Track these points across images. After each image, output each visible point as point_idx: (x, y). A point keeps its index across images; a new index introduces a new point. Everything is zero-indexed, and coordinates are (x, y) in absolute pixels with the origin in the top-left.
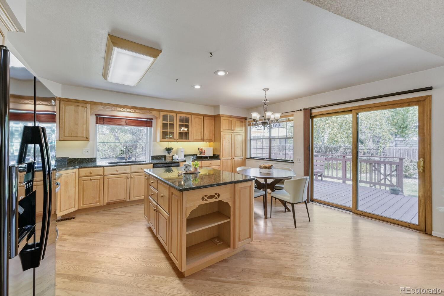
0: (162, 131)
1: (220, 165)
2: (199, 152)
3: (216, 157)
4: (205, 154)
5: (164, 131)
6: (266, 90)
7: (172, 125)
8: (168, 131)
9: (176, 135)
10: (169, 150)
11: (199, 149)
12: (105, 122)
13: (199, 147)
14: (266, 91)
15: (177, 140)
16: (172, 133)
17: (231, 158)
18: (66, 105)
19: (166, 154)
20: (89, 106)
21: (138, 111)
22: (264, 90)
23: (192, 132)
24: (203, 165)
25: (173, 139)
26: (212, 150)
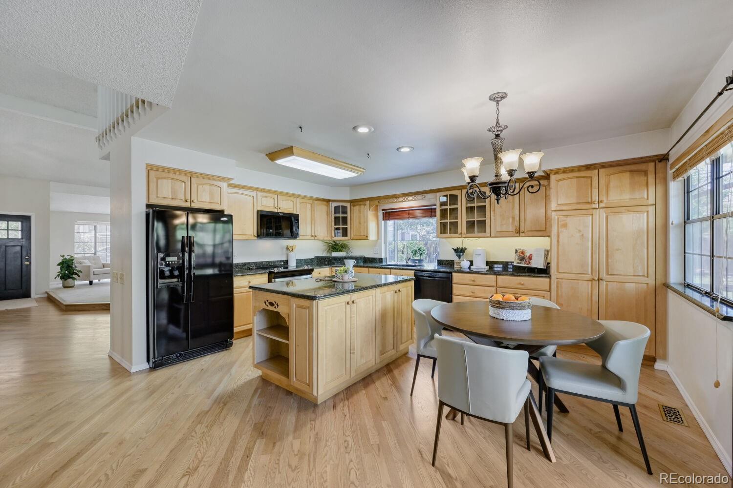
0: (439, 221)
1: (550, 291)
2: (517, 257)
3: (545, 272)
4: (532, 261)
5: (442, 221)
6: (498, 98)
7: (454, 211)
8: (449, 221)
9: (462, 226)
10: (460, 251)
11: (516, 251)
12: (390, 218)
14: (498, 102)
15: (464, 236)
16: (454, 225)
17: (589, 277)
18: (354, 206)
19: (454, 257)
20: (368, 202)
21: (410, 198)
22: (494, 100)
23: (492, 218)
24: (500, 284)
25: (456, 232)
26: (543, 253)
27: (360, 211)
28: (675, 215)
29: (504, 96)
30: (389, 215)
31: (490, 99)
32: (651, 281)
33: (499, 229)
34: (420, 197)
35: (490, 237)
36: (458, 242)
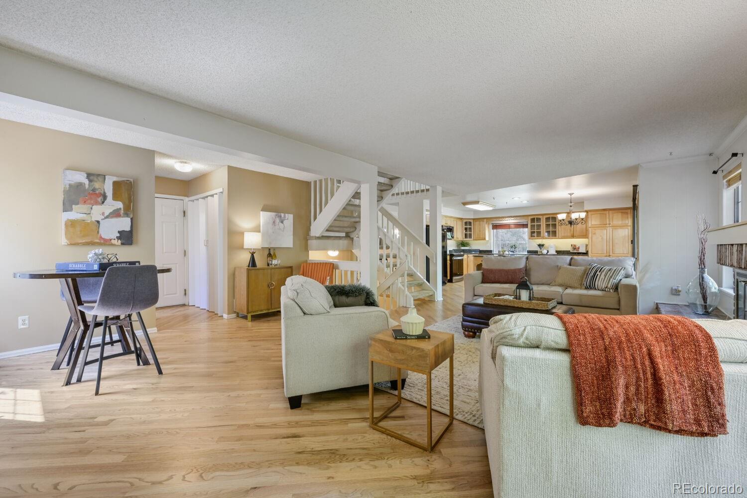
0: (531, 231)
2: (572, 248)
3: (586, 253)
4: (579, 250)
6: (571, 194)
7: (539, 226)
8: (536, 231)
9: (544, 233)
10: (541, 246)
11: (572, 245)
12: (497, 228)
13: (572, 243)
15: (545, 238)
16: (539, 233)
17: (605, 255)
19: (538, 249)
20: (485, 220)
21: (513, 219)
23: (560, 230)
25: (540, 236)
26: (585, 246)
27: (480, 224)
29: (573, 194)
30: (495, 227)
33: (563, 235)
34: (518, 218)
35: (559, 238)
36: (540, 241)
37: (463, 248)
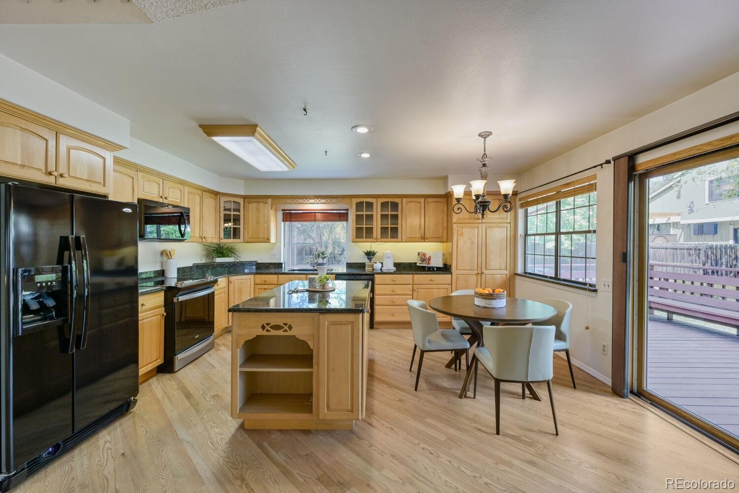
0: (355, 226)
1: (451, 284)
2: (419, 259)
3: (446, 269)
4: (431, 262)
5: (358, 226)
6: (485, 135)
7: (370, 217)
8: (364, 226)
9: (377, 231)
10: (370, 254)
11: (419, 254)
12: (292, 219)
13: (420, 251)
14: (485, 138)
15: (378, 240)
16: (370, 231)
17: (476, 272)
18: (249, 203)
19: (365, 260)
20: (270, 200)
21: (323, 201)
22: (482, 136)
23: (404, 226)
24: (416, 282)
25: (372, 237)
26: (441, 255)
27: (258, 210)
28: (521, 231)
29: (489, 134)
30: (289, 216)
31: (480, 135)
32: (507, 272)
33: (407, 235)
34: (334, 200)
35: (402, 242)
36: (368, 246)
37: (219, 260)
